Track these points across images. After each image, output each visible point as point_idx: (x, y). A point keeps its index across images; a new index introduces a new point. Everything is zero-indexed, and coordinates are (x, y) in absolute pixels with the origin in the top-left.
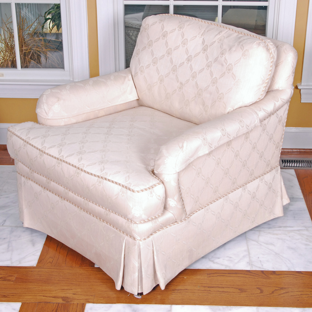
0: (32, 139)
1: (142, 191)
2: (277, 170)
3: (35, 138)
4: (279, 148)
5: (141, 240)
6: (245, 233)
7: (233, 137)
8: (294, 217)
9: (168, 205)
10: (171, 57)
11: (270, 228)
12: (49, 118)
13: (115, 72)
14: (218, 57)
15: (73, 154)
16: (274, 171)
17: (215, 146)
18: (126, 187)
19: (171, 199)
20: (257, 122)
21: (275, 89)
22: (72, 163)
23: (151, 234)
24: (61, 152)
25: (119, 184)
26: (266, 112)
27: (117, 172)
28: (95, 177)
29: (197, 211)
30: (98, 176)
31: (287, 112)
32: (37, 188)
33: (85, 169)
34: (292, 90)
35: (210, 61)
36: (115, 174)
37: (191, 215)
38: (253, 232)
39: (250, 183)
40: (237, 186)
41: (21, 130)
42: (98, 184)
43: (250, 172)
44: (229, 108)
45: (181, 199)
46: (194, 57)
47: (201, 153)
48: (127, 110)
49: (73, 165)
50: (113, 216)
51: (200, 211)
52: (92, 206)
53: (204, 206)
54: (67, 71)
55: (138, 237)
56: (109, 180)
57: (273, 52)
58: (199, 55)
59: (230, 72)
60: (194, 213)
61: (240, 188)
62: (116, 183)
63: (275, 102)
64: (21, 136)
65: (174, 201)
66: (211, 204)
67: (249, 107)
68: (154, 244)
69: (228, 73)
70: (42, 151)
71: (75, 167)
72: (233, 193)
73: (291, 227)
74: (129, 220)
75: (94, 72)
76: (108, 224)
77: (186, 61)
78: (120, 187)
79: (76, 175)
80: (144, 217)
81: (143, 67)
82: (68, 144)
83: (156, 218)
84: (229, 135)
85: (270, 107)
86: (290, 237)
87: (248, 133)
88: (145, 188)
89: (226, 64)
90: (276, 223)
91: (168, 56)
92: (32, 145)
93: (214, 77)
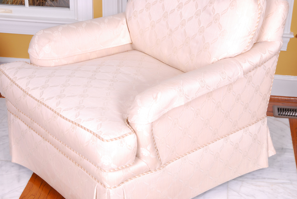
0: (18, 79)
1: (112, 140)
2: (264, 122)
3: (21, 79)
4: (266, 100)
5: (110, 188)
6: (228, 182)
7: (213, 89)
8: (281, 169)
9: (141, 155)
10: (163, 4)
11: (254, 179)
12: (40, 58)
13: (118, 13)
14: (207, 6)
15: (53, 97)
16: (260, 122)
17: (192, 98)
18: (96, 135)
19: (144, 149)
20: (240, 74)
21: (264, 40)
22: (50, 106)
23: (122, 183)
24: (42, 95)
25: (91, 132)
26: (251, 65)
27: (90, 119)
28: (69, 123)
29: (173, 161)
30: (72, 122)
31: (276, 64)
32: (24, 127)
33: (61, 113)
34: (281, 42)
35: (199, 10)
36: (88, 121)
37: (167, 165)
38: (236, 181)
39: (232, 134)
40: (219, 137)
41: (10, 69)
42: (72, 130)
43: (233, 123)
44: (214, 59)
45: (155, 149)
46: (185, 4)
47: (176, 104)
48: (120, 53)
49: (50, 109)
50: (86, 162)
51: (177, 160)
52: (68, 150)
53: (181, 156)
54: (72, 11)
55: (108, 185)
56: (82, 127)
57: (261, 4)
58: (189, 2)
59: (217, 22)
60: (170, 163)
61: (222, 138)
62: (88, 130)
63: (262, 54)
64: (9, 76)
65: (147, 151)
66: (189, 153)
67: (233, 58)
68: (124, 192)
69: (215, 23)
70: (25, 92)
71: (53, 110)
72: (213, 143)
73: (275, 179)
74: (99, 168)
75: (98, 13)
76: (83, 169)
77: (177, 8)
78: (91, 135)
79: (53, 119)
80: (113, 166)
81: (137, 11)
82: (51, 87)
83: (126, 167)
84: (209, 87)
85: (256, 58)
86: (272, 189)
87: (231, 84)
88: (115, 137)
89: (214, 14)
90: (261, 174)
91: (160, 3)
92: (17, 86)
93: (201, 26)
